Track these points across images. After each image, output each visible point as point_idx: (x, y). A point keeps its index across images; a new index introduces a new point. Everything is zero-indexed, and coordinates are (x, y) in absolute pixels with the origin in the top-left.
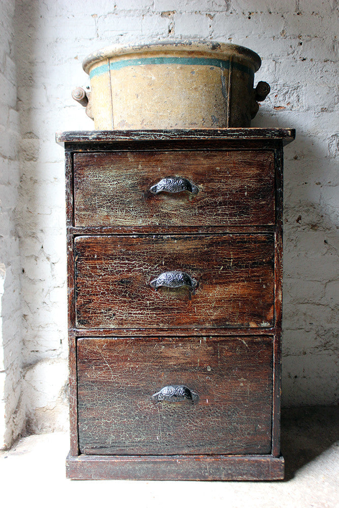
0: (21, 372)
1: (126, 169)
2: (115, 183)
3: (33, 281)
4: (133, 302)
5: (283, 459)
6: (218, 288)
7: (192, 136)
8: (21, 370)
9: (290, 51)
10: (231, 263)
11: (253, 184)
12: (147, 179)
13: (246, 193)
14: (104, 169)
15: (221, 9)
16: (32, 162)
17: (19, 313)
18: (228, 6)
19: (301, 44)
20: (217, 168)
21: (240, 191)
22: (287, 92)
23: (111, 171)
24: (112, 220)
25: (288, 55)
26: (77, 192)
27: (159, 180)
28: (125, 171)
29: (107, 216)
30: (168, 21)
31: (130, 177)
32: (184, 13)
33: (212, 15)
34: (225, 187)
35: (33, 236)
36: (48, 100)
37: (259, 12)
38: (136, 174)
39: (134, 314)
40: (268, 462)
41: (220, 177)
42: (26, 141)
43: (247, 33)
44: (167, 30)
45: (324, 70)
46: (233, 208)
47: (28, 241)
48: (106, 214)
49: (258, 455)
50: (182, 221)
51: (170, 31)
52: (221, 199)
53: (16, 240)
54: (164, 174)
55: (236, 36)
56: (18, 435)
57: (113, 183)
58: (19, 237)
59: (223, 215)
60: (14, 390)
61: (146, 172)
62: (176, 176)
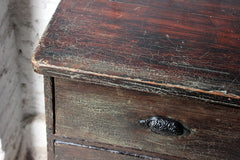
1: (113, 101)
12: (136, 114)
14: (89, 96)
20: (217, 119)
28: (112, 103)
50: (167, 151)
54: (155, 113)
61: (135, 108)
62: (169, 117)
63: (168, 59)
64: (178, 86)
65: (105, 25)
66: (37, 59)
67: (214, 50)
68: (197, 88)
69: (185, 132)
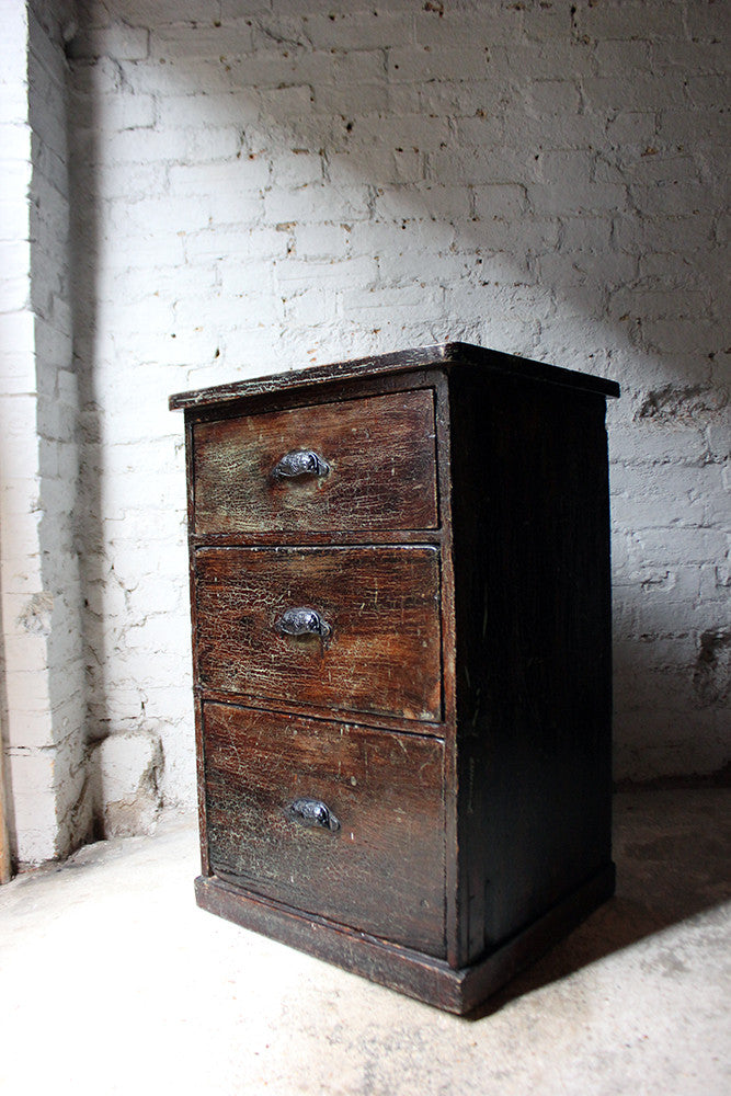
0: (85, 751)
3: (99, 618)
8: (84, 747)
9: (465, 271)
15: (362, 216)
16: (95, 444)
17: (79, 663)
18: (372, 212)
19: (480, 261)
22: (463, 331)
24: (232, 523)
25: (462, 277)
30: (285, 236)
31: (250, 455)
32: (308, 225)
33: (349, 224)
35: (99, 551)
36: (117, 355)
37: (417, 219)
38: (257, 450)
42: (87, 414)
43: (401, 249)
44: (285, 250)
45: (516, 297)
46: (376, 499)
47: (92, 558)
50: (310, 523)
51: (290, 251)
53: (72, 557)
54: (287, 446)
55: (385, 253)
56: (81, 840)
58: (79, 554)
60: (72, 775)
61: (267, 445)
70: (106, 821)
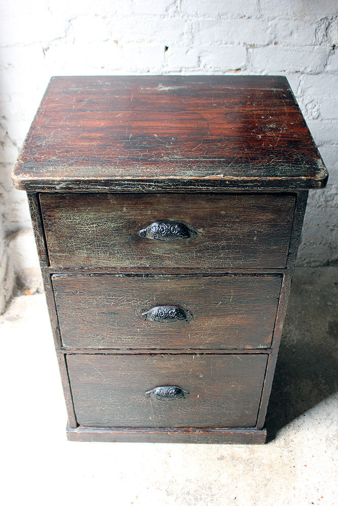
0: (5, 242)
1: (107, 212)
2: (95, 225)
4: (122, 329)
5: (266, 431)
6: (214, 319)
7: (192, 187)
10: (231, 300)
11: (264, 229)
12: (134, 222)
13: (255, 238)
14: (79, 211)
20: (222, 212)
21: (248, 236)
23: (88, 213)
24: (93, 261)
26: (49, 234)
27: (150, 224)
28: (106, 214)
29: (88, 257)
31: (113, 220)
34: (230, 231)
38: (120, 217)
39: (124, 338)
40: (252, 434)
41: (225, 222)
46: (239, 252)
48: (86, 255)
49: (243, 428)
50: (177, 263)
52: (224, 243)
54: (155, 217)
57: (92, 226)
59: (225, 258)
61: (132, 215)
62: (171, 220)
63: (159, 155)
64: (171, 177)
65: (85, 135)
66: (17, 174)
67: (206, 141)
68: (191, 176)
69: (192, 234)
70: (23, 277)
